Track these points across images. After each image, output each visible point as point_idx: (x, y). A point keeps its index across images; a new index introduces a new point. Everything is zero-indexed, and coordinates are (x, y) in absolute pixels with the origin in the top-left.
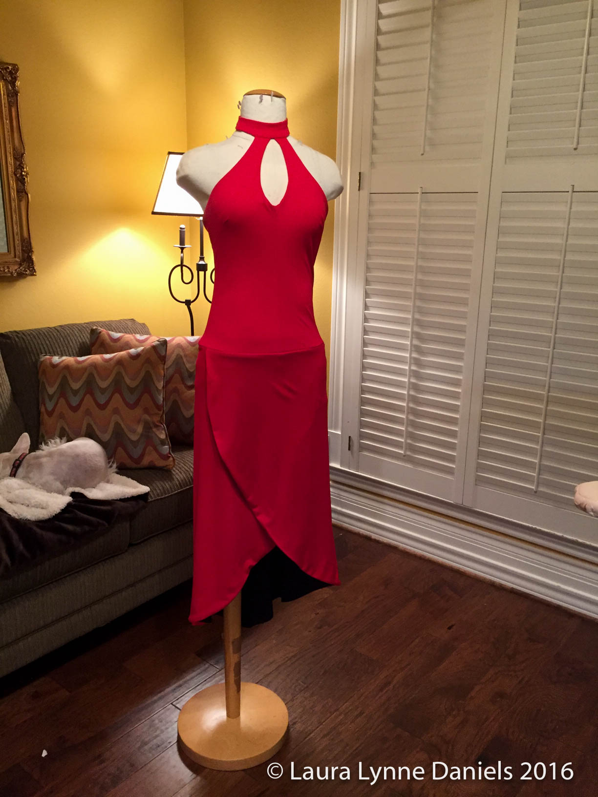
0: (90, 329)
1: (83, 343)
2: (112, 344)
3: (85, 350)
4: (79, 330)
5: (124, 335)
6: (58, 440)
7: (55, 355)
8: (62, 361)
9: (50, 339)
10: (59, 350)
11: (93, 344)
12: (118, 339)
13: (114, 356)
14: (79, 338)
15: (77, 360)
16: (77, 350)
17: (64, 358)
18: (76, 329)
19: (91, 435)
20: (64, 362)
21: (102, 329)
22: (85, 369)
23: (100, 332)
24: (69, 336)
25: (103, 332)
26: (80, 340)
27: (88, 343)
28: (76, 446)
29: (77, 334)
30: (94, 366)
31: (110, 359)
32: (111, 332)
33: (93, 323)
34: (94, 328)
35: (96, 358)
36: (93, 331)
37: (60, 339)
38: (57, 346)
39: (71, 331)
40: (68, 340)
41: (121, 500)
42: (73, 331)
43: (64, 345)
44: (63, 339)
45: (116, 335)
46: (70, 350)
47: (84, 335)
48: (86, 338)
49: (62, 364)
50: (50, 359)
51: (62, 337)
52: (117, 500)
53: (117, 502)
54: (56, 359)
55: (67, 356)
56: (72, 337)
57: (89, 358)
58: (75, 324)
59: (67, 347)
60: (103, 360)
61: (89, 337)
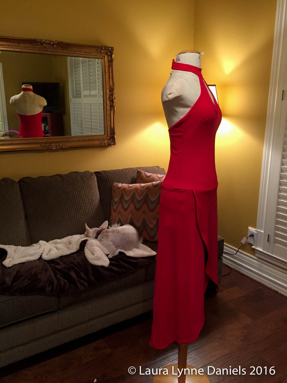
0: (137, 170)
1: (133, 177)
2: (146, 178)
3: (134, 181)
4: (132, 171)
5: (152, 174)
6: (116, 225)
7: (120, 183)
8: (123, 186)
9: (118, 175)
10: (122, 180)
11: (138, 178)
12: (149, 176)
13: (146, 185)
14: (132, 175)
15: (129, 186)
16: (130, 180)
17: (124, 184)
18: (131, 170)
19: (132, 224)
20: (123, 187)
21: (142, 171)
22: (132, 190)
23: (141, 173)
24: (127, 174)
25: (143, 173)
26: (132, 176)
27: (136, 177)
28: (125, 229)
29: (131, 173)
30: (136, 189)
31: (144, 186)
32: (146, 173)
33: (139, 168)
34: (139, 170)
35: (137, 185)
36: (138, 172)
37: (123, 175)
38: (121, 178)
39: (128, 172)
40: (127, 176)
41: (142, 258)
42: (129, 171)
43: (125, 178)
44: (125, 175)
45: (148, 174)
46: (127, 181)
47: (134, 173)
48: (135, 175)
49: (122, 188)
50: (117, 185)
51: (124, 174)
52: (140, 258)
53: (140, 259)
54: (120, 185)
55: (125, 183)
56: (129, 175)
57: (135, 185)
58: (131, 168)
59: (126, 179)
60: (140, 186)
61: (136, 175)
